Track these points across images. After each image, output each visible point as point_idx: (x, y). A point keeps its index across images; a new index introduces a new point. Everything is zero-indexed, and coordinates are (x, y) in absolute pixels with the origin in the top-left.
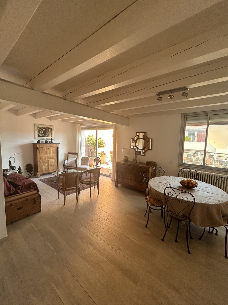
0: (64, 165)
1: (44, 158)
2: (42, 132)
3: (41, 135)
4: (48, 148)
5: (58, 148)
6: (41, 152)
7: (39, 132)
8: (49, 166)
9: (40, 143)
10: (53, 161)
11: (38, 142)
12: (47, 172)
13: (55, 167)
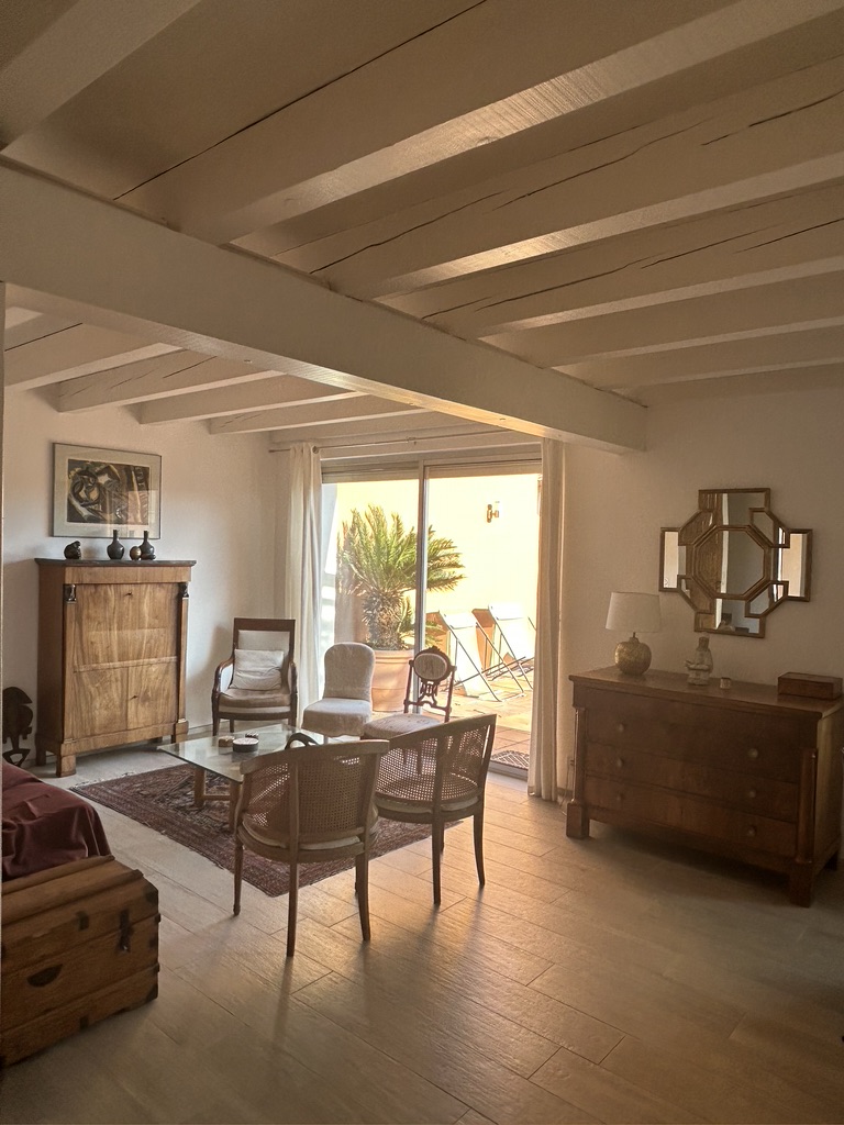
0: (217, 698)
1: (100, 650)
2: (94, 495)
3: (85, 512)
4: (126, 589)
5: (181, 589)
6: (88, 617)
7: (75, 493)
8: (132, 705)
9: (83, 558)
10: (155, 670)
11: (72, 552)
12: (114, 739)
13: (160, 711)
